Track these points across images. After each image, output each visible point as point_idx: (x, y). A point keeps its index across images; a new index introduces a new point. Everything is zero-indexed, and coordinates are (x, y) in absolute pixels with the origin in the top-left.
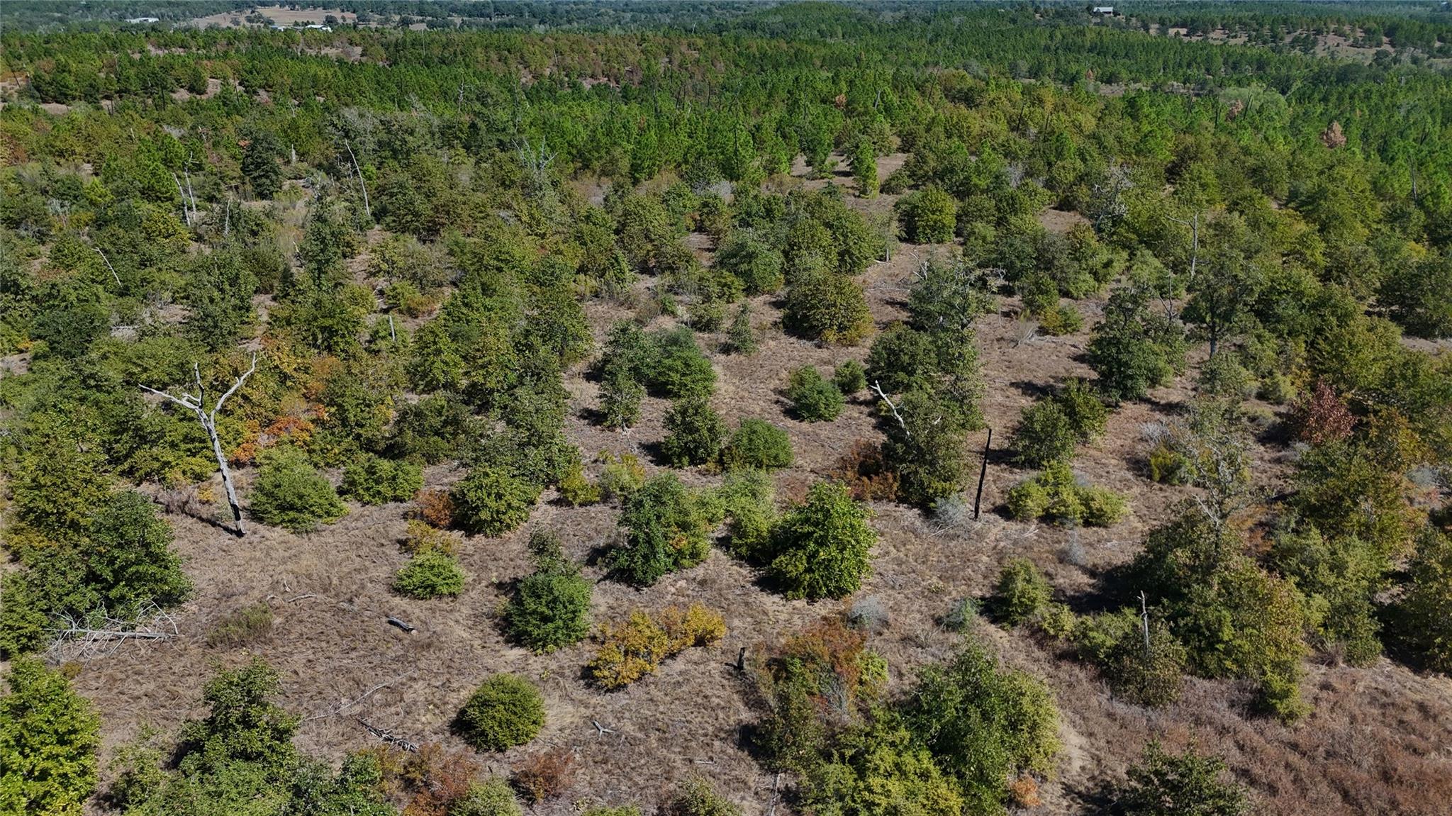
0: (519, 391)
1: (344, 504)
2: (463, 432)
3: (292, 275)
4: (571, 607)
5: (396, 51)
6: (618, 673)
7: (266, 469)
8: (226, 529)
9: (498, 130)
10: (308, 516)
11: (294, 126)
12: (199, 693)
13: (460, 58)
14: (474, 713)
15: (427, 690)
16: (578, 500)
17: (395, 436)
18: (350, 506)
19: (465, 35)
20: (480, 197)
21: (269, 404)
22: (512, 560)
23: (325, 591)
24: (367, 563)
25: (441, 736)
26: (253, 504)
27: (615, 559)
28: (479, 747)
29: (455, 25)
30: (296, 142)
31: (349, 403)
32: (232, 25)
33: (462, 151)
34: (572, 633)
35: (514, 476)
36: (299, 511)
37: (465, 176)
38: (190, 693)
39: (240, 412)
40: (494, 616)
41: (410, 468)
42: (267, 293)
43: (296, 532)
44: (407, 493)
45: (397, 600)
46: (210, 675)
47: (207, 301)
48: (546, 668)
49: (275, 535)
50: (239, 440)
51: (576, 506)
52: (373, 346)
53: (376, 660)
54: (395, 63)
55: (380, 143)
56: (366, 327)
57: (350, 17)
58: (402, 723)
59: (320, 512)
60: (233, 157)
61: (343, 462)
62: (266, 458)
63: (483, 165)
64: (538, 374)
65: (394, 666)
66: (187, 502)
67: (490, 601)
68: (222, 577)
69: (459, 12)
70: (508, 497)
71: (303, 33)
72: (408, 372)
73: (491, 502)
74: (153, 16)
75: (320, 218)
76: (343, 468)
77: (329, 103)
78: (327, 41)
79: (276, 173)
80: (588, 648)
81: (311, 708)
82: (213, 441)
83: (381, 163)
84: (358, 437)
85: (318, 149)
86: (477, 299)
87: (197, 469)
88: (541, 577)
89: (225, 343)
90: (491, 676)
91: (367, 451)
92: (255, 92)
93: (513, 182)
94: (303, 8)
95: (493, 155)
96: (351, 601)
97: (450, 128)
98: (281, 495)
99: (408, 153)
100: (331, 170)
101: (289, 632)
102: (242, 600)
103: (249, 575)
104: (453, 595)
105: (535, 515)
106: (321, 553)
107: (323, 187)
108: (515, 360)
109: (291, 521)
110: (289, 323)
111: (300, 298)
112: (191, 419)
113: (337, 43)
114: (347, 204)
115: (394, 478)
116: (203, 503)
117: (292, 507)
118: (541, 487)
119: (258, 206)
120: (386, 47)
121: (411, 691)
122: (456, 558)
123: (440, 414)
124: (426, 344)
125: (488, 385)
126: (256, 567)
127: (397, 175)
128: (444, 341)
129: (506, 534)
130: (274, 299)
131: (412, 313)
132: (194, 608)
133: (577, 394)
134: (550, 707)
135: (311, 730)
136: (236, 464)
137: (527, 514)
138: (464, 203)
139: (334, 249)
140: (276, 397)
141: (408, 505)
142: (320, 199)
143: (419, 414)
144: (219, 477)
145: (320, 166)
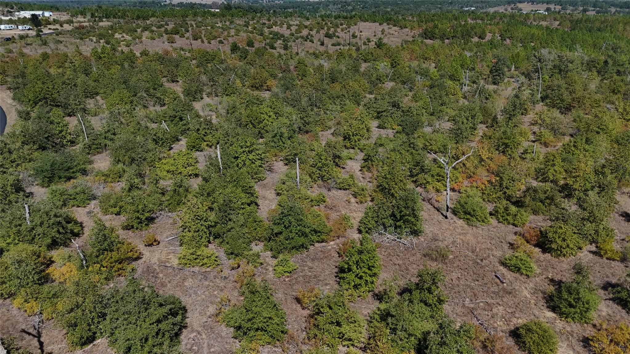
0: (590, 193)
1: (491, 219)
2: (555, 205)
3: (497, 118)
4: (587, 306)
5: (575, 24)
6: (604, 349)
7: (463, 195)
8: (442, 214)
9: (619, 65)
10: (475, 219)
11: (518, 55)
12: (416, 272)
13: (609, 28)
14: (522, 332)
15: (504, 312)
16: (606, 256)
17: (521, 197)
18: (493, 221)
19: (615, 17)
20: (599, 96)
21: (472, 169)
22: (561, 271)
23: (473, 252)
24: (493, 247)
25: (504, 334)
26: (455, 208)
27: (619, 292)
28: (520, 347)
29: (611, 12)
30: (516, 62)
31: (505, 177)
32: (504, 11)
33: (596, 73)
34: (583, 318)
35: (574, 233)
36: (472, 216)
37: (593, 86)
38: (413, 270)
39: (460, 170)
40: (544, 293)
41: (524, 213)
42: (485, 124)
43: (468, 224)
44: (520, 224)
45: (501, 268)
46: (422, 267)
47: (461, 123)
48: (564, 328)
49: (459, 222)
50: (457, 181)
51: (604, 259)
52: (523, 156)
53: (486, 289)
54: (574, 29)
55: (555, 66)
56: (523, 147)
57: (558, 8)
58: (489, 320)
59: (480, 219)
60: (488, 66)
61: (495, 202)
62: (465, 191)
63: (605, 81)
64: (603, 188)
65: (492, 295)
66: (431, 199)
67: (545, 286)
68: (436, 232)
69: (614, 5)
70: (569, 242)
71: (534, 15)
72: (536, 171)
73: (559, 242)
74: (473, 7)
75: (517, 96)
76: (495, 205)
77: (536, 46)
78: (544, 18)
79: (503, 74)
80: (590, 329)
81: (454, 297)
82: (447, 178)
83: (552, 75)
84: (505, 193)
85: (525, 66)
86: (582, 144)
87: (438, 188)
88: (575, 285)
89: (463, 141)
90: (536, 319)
91: (507, 200)
92: (505, 40)
93: (619, 91)
94: (537, 4)
95: (612, 77)
96: (482, 260)
97: (593, 62)
98: (466, 207)
99: (567, 72)
100: (528, 76)
101: (454, 263)
102: (440, 243)
103: (445, 235)
104: (528, 276)
105: (580, 254)
106: (475, 237)
107: (522, 83)
108: (593, 178)
109: (467, 219)
110: (490, 138)
111: (498, 129)
112: (442, 168)
113: (548, 20)
114: (531, 91)
115: (515, 215)
116: (437, 201)
117: (469, 214)
118: (587, 243)
119: (492, 87)
120: (571, 22)
121: (496, 309)
122: (534, 260)
123: (545, 193)
124: (549, 161)
125: (574, 186)
126: (449, 232)
127: (558, 81)
128: (558, 161)
129: (562, 259)
130: (487, 127)
131: (546, 145)
132: (423, 239)
133: (622, 203)
134: (561, 347)
135: (451, 305)
136: (453, 190)
137: (576, 253)
138: (589, 98)
139: (518, 110)
140: (476, 167)
141: (518, 229)
142: (519, 88)
143: (535, 191)
144: (445, 193)
145: (523, 74)
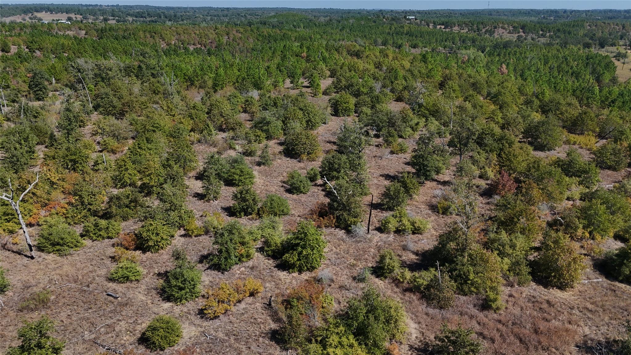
0: (165, 186)
1: (84, 241)
2: (140, 205)
3: (55, 136)
4: (192, 283)
5: (101, 33)
6: (215, 311)
7: (45, 227)
8: (26, 256)
9: (151, 69)
10: (66, 248)
11: (53, 67)
12: (15, 334)
13: (132, 36)
14: (149, 334)
15: (126, 325)
16: (194, 234)
17: (107, 209)
18: (87, 242)
19: (135, 26)
20: (144, 99)
21: (45, 196)
22: (164, 263)
23: (75, 282)
24: (96, 268)
25: (133, 346)
26: (39, 244)
27: (212, 260)
28: (152, 349)
29: (129, 21)
30: (55, 75)
31: (84, 194)
32: (22, 21)
33: (135, 78)
34: (193, 294)
35: (164, 225)
36: (61, 245)
37: (136, 89)
38: (11, 334)
39: (31, 201)
40: (156, 289)
41: (115, 223)
42: (42, 144)
43: (60, 255)
44: (114, 235)
45: (111, 284)
46: (20, 325)
47: (13, 149)
48: (182, 311)
49: (50, 257)
50: (31, 214)
51: (193, 237)
52: (95, 168)
53: (101, 313)
54: (101, 38)
55: (96, 75)
56: (92, 159)
57: (79, 17)
58: (115, 341)
59: (72, 245)
60: (24, 82)
61: (83, 222)
62: (44, 221)
63: (145, 84)
64: (174, 178)
65: (110, 315)
66: (6, 244)
67: (155, 282)
68: (25, 278)
69: (131, 15)
70: (162, 234)
71: (57, 24)
72: (113, 179)
73: (154, 237)
75: (68, 110)
76: (83, 225)
77: (70, 56)
78: (69, 28)
79: (45, 89)
80: (201, 301)
81: (70, 337)
82: (18, 215)
83: (96, 84)
84: (89, 210)
85: (65, 78)
86: (145, 145)
87: (11, 228)
88: (178, 270)
89: (23, 168)
90: (157, 316)
91: (94, 216)
92: (34, 52)
93: (159, 92)
94: (56, 13)
95: (149, 80)
96: (88, 286)
97: (129, 67)
98: (52, 238)
99: (109, 79)
100: (72, 87)
101: (58, 303)
102: (35, 289)
103: (38, 277)
104: (137, 280)
105: (174, 242)
106: (73, 265)
107: (69, 96)
108: (163, 172)
109: (57, 250)
110: (54, 158)
111: (59, 147)
112: (7, 205)
113: (73, 29)
114: (80, 103)
115: (107, 228)
116: (14, 244)
117: (58, 244)
118: (177, 229)
119: (37, 104)
120: (97, 31)
121: (119, 326)
122: (138, 263)
123: (128, 197)
124: (121, 166)
125: (151, 184)
126: (41, 273)
127: (104, 89)
128: (129, 164)
129: (161, 251)
130: (46, 147)
131: (114, 152)
132: (11, 294)
133: (191, 186)
134: (184, 328)
135: (71, 347)
136: (30, 225)
137: (171, 242)
138: (137, 102)
139: (75, 124)
140: (49, 193)
141: (114, 240)
142: (67, 101)
143: (118, 198)
144: (21, 231)
145: (67, 85)
